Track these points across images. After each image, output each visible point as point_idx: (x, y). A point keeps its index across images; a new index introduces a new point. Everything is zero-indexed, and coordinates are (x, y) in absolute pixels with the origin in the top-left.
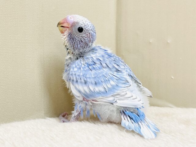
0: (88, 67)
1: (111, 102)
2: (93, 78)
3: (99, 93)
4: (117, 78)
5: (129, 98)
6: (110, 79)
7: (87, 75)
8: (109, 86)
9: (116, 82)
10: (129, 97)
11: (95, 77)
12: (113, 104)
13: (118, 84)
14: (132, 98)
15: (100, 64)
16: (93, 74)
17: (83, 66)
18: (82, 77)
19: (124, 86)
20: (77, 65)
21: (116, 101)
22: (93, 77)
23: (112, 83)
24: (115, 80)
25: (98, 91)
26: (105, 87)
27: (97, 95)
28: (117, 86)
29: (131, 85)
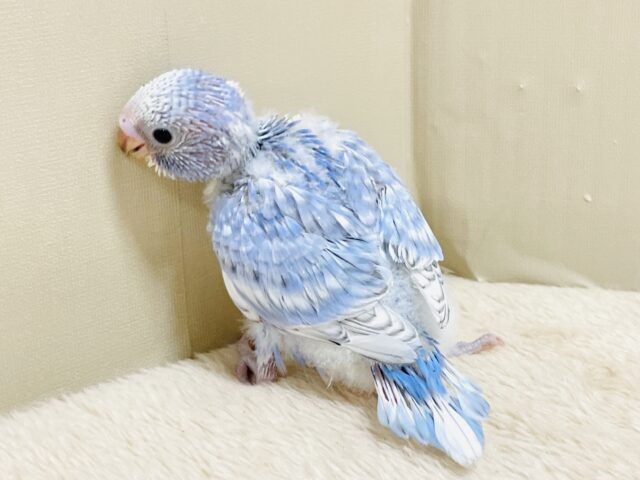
0: (262, 227)
1: (334, 338)
2: (276, 265)
3: (296, 313)
4: (348, 266)
5: (381, 332)
6: (325, 271)
7: (258, 253)
8: (324, 294)
9: (344, 280)
10: (382, 328)
11: (281, 264)
12: (338, 344)
13: (348, 287)
14: (390, 330)
15: (295, 216)
16: (276, 252)
17: (247, 221)
18: (246, 257)
19: (364, 291)
20: (230, 215)
21: (345, 338)
22: (275, 261)
23: (332, 282)
24: (341, 272)
25: (293, 309)
26: (310, 294)
27: (290, 320)
28: (346, 291)
29: (386, 288)
